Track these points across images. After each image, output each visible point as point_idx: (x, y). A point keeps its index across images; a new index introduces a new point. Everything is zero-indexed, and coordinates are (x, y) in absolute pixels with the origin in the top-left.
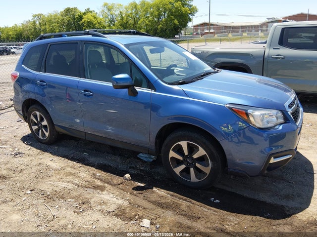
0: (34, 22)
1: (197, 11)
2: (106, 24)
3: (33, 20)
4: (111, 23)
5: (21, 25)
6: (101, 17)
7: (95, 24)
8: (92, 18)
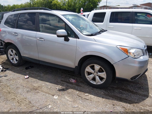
0: (30, 3)
1: (101, 1)
2: (62, 5)
3: (30, 2)
4: (64, 5)
5: (24, 4)
6: (60, 2)
7: (57, 5)
8: (56, 2)
